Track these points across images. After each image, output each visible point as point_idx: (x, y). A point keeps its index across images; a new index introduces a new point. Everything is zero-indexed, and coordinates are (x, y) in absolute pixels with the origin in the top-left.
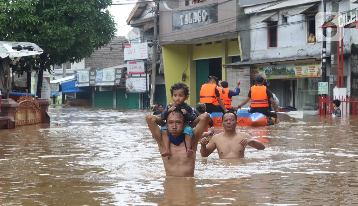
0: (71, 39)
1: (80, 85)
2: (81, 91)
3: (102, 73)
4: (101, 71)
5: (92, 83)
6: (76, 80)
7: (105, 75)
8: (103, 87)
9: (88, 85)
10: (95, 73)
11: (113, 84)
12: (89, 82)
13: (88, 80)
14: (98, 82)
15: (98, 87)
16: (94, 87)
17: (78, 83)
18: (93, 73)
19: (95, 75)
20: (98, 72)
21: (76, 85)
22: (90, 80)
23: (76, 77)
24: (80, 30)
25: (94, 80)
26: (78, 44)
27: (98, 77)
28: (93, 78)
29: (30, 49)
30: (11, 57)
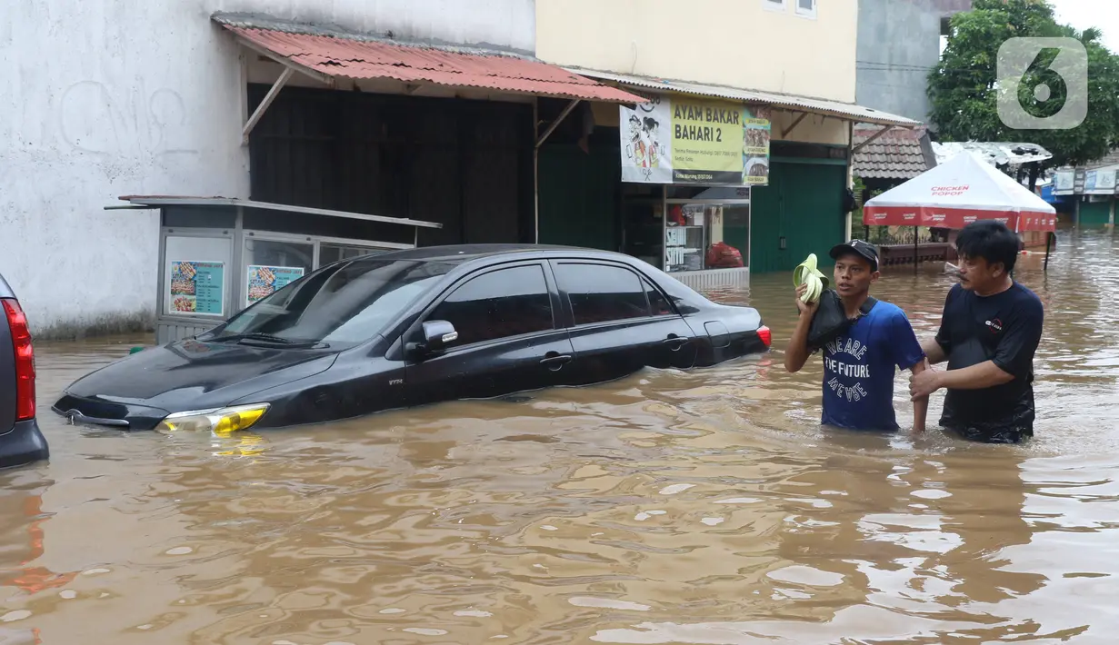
0: (1082, 137)
1: (1059, 193)
2: (1060, 201)
3: (1095, 176)
4: (1094, 173)
5: (1079, 190)
6: (1053, 186)
7: (1099, 179)
8: (1096, 196)
9: (1071, 193)
10: (1085, 175)
11: (1112, 192)
12: (1073, 189)
13: (1072, 186)
14: (1087, 189)
15: (1087, 196)
16: (1081, 196)
17: (1056, 190)
18: (1080, 176)
19: (1083, 179)
20: (1089, 175)
21: (1053, 193)
22: (1075, 186)
23: (1053, 181)
24: (1095, 125)
25: (1083, 186)
26: (1090, 143)
27: (1088, 182)
28: (1080, 183)
29: (1034, 152)
30: (1011, 162)
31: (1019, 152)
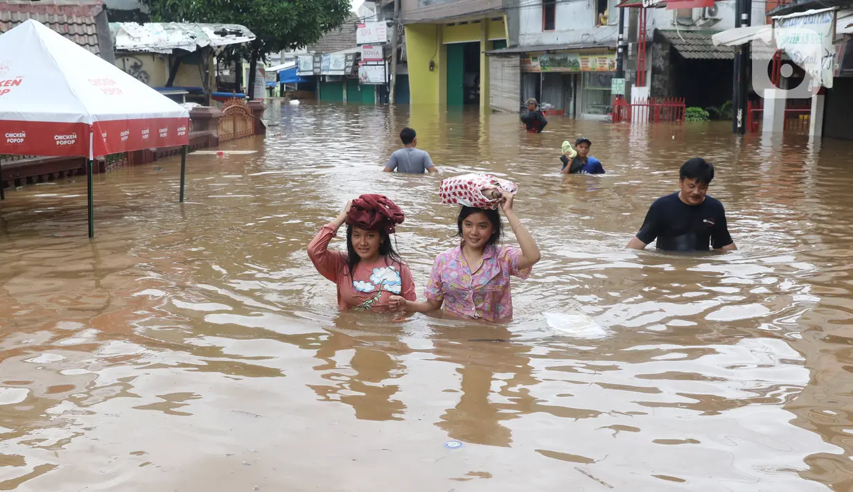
0: (292, 20)
1: (302, 74)
2: (304, 81)
3: (329, 59)
4: (328, 57)
5: (317, 71)
6: (297, 68)
7: (332, 61)
8: (331, 76)
9: (311, 74)
10: (321, 59)
11: (342, 73)
12: (313, 71)
13: (312, 68)
14: (324, 70)
15: (324, 76)
16: (320, 76)
17: (300, 71)
18: (317, 59)
19: (320, 62)
20: (324, 58)
21: (298, 74)
22: (314, 68)
23: (297, 64)
24: (304, 7)
25: (320, 68)
26: (301, 25)
27: (324, 64)
28: (318, 65)
29: (238, 34)
30: (212, 44)
31: (223, 33)
